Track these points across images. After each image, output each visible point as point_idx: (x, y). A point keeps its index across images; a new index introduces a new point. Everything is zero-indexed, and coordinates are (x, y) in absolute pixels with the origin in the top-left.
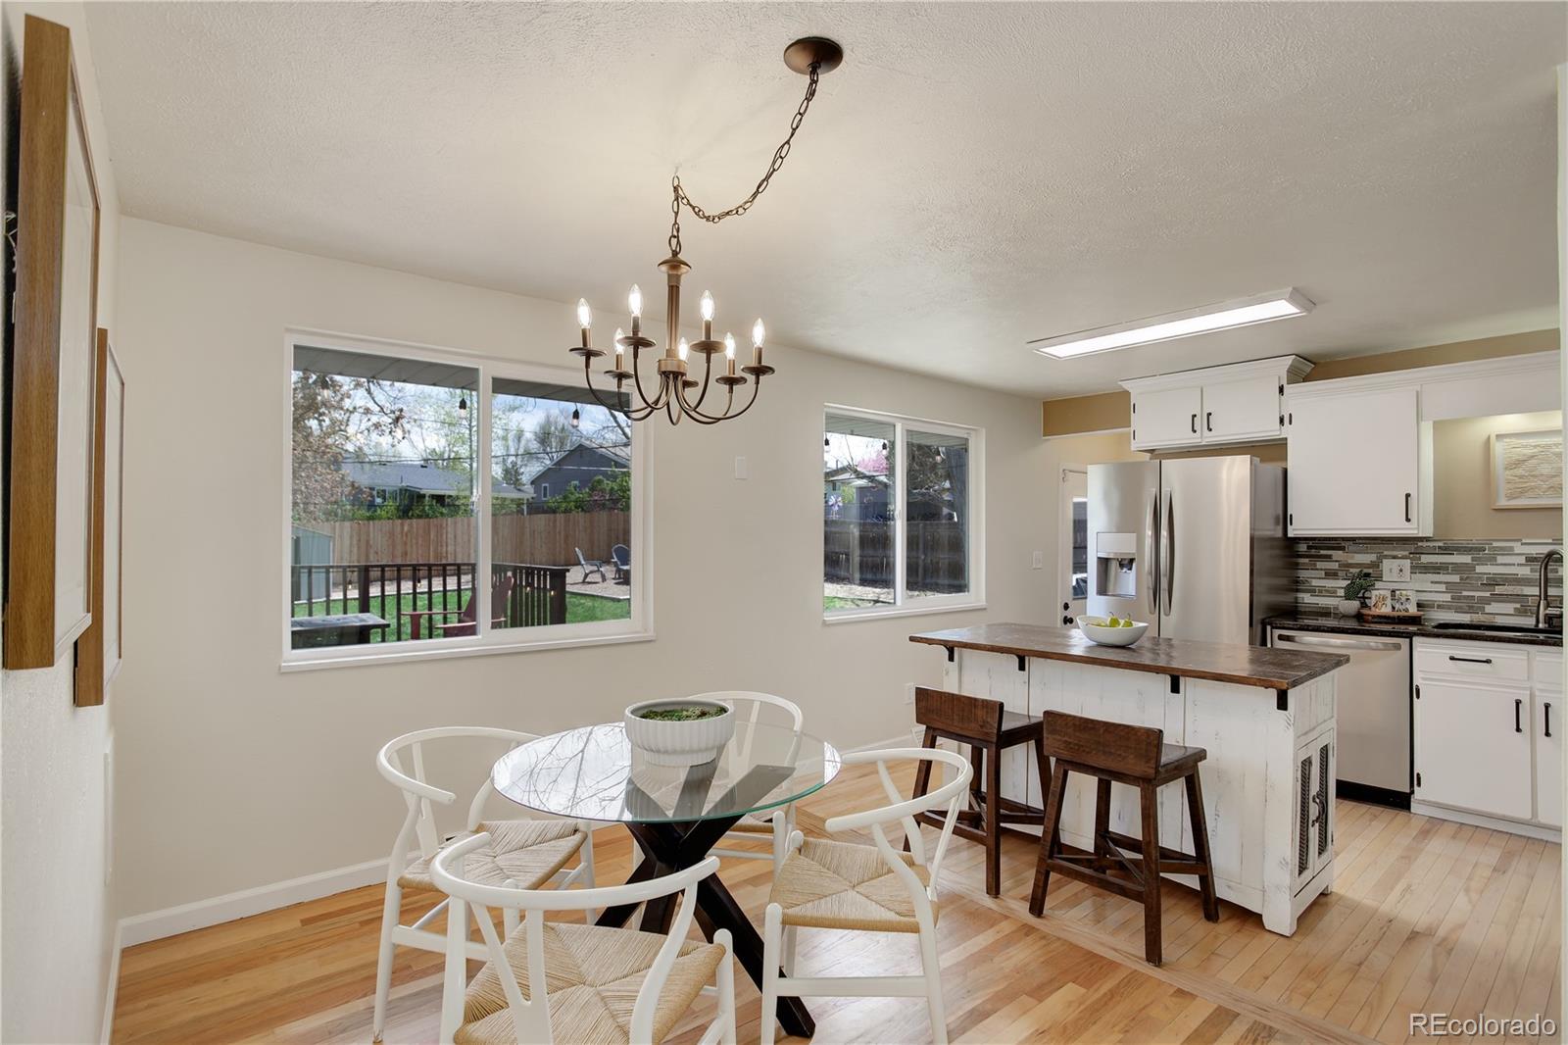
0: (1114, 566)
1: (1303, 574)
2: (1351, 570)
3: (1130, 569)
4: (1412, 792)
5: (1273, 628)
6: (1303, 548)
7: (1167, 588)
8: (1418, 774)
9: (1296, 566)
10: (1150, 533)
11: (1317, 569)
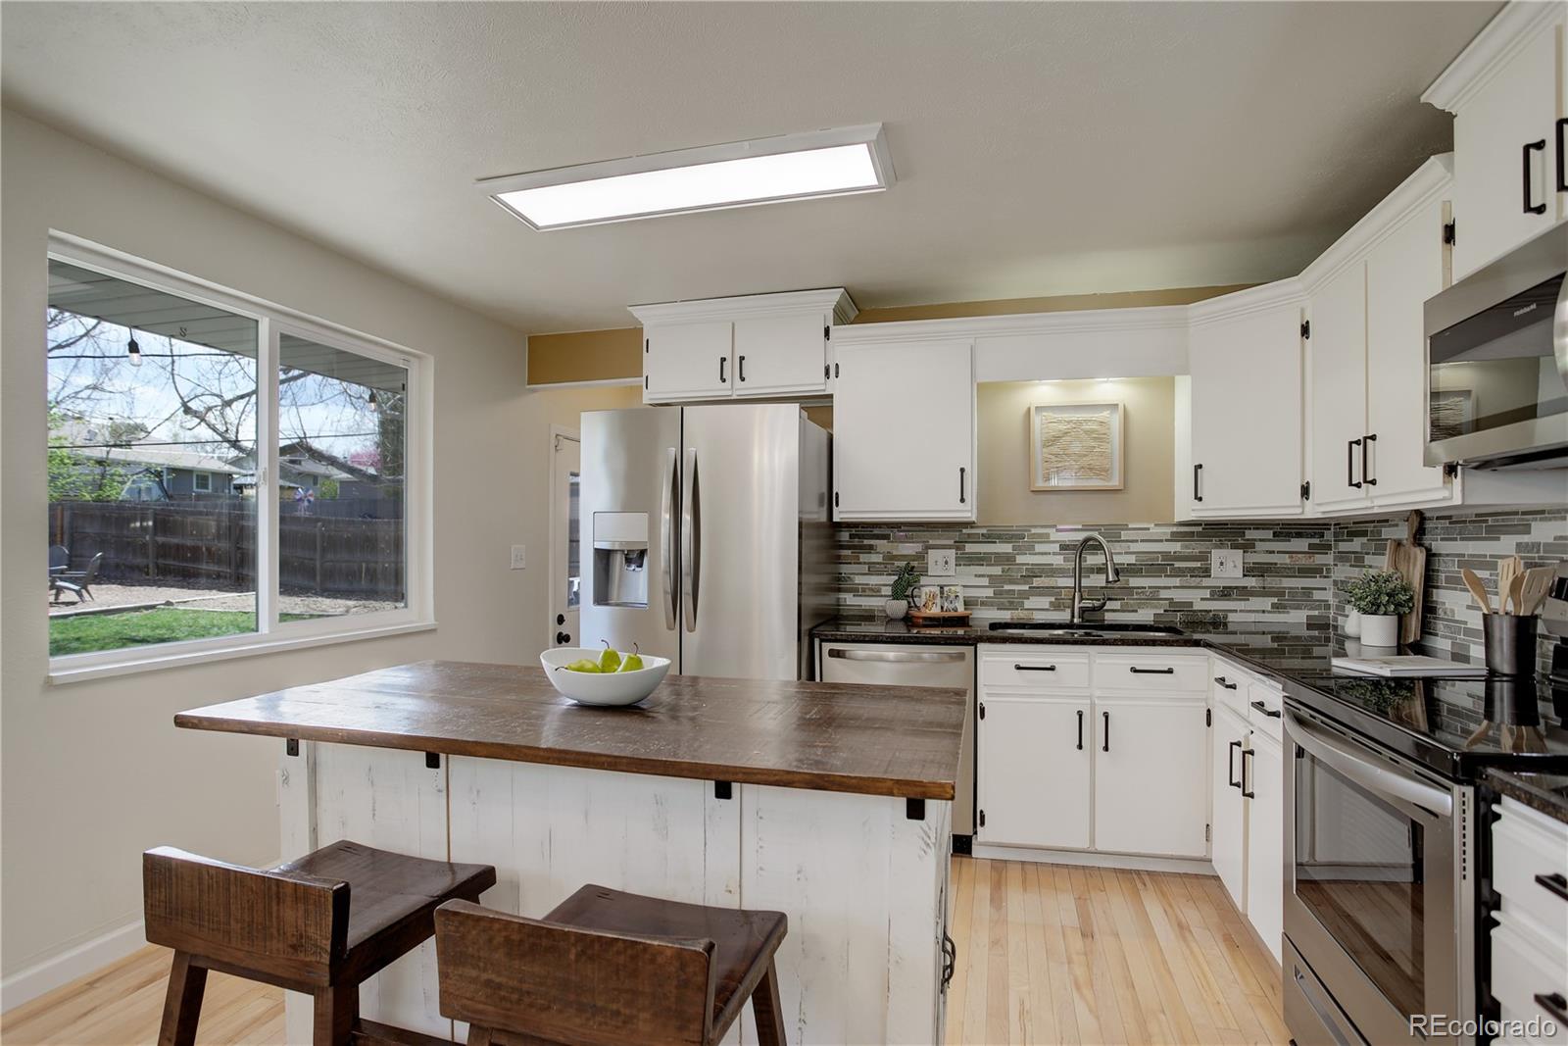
0: (618, 561)
1: (845, 569)
2: (897, 563)
3: (641, 566)
4: (976, 833)
5: (822, 641)
6: (845, 536)
7: (690, 592)
8: (981, 812)
9: (838, 560)
10: (668, 516)
11: (860, 563)
